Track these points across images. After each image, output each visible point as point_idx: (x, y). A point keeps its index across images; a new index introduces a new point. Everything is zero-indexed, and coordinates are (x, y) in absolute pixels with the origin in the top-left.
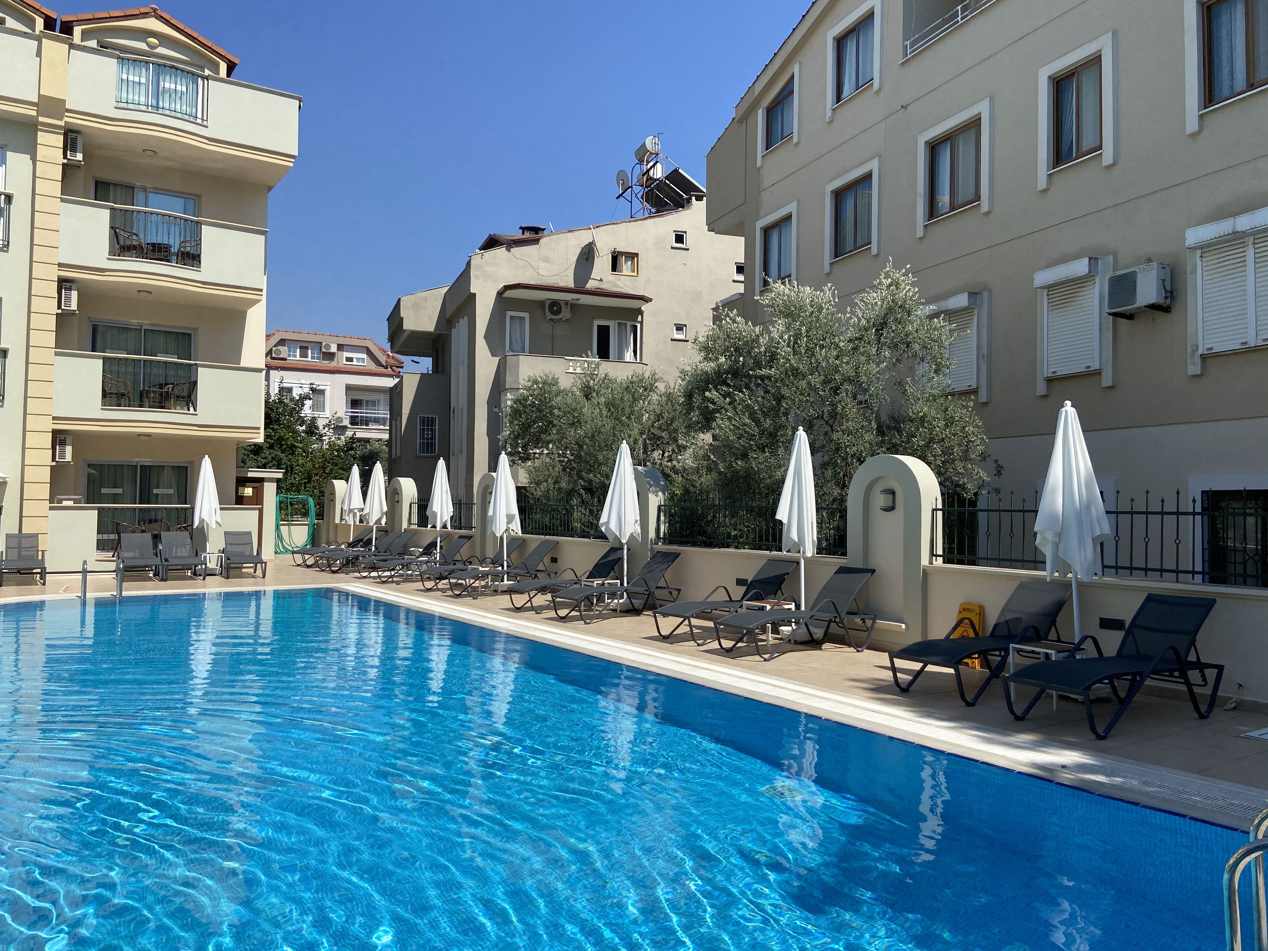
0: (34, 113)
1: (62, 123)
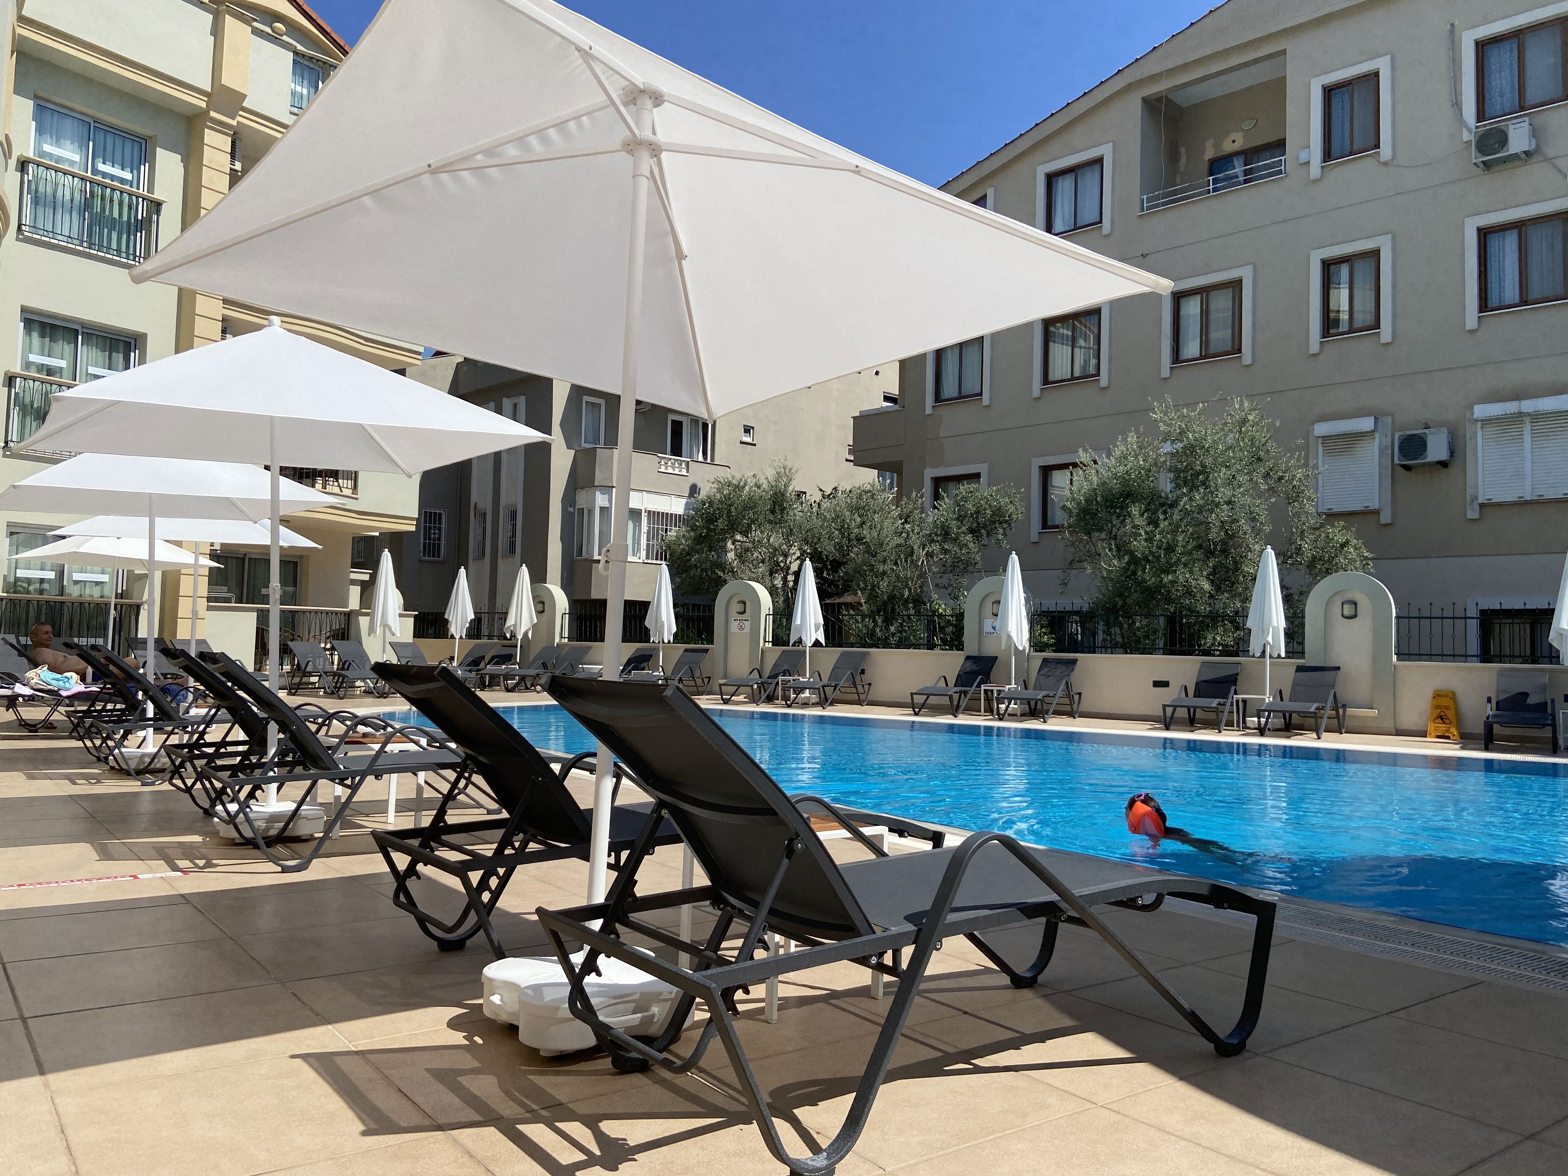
0: (204, 105)
1: (234, 123)
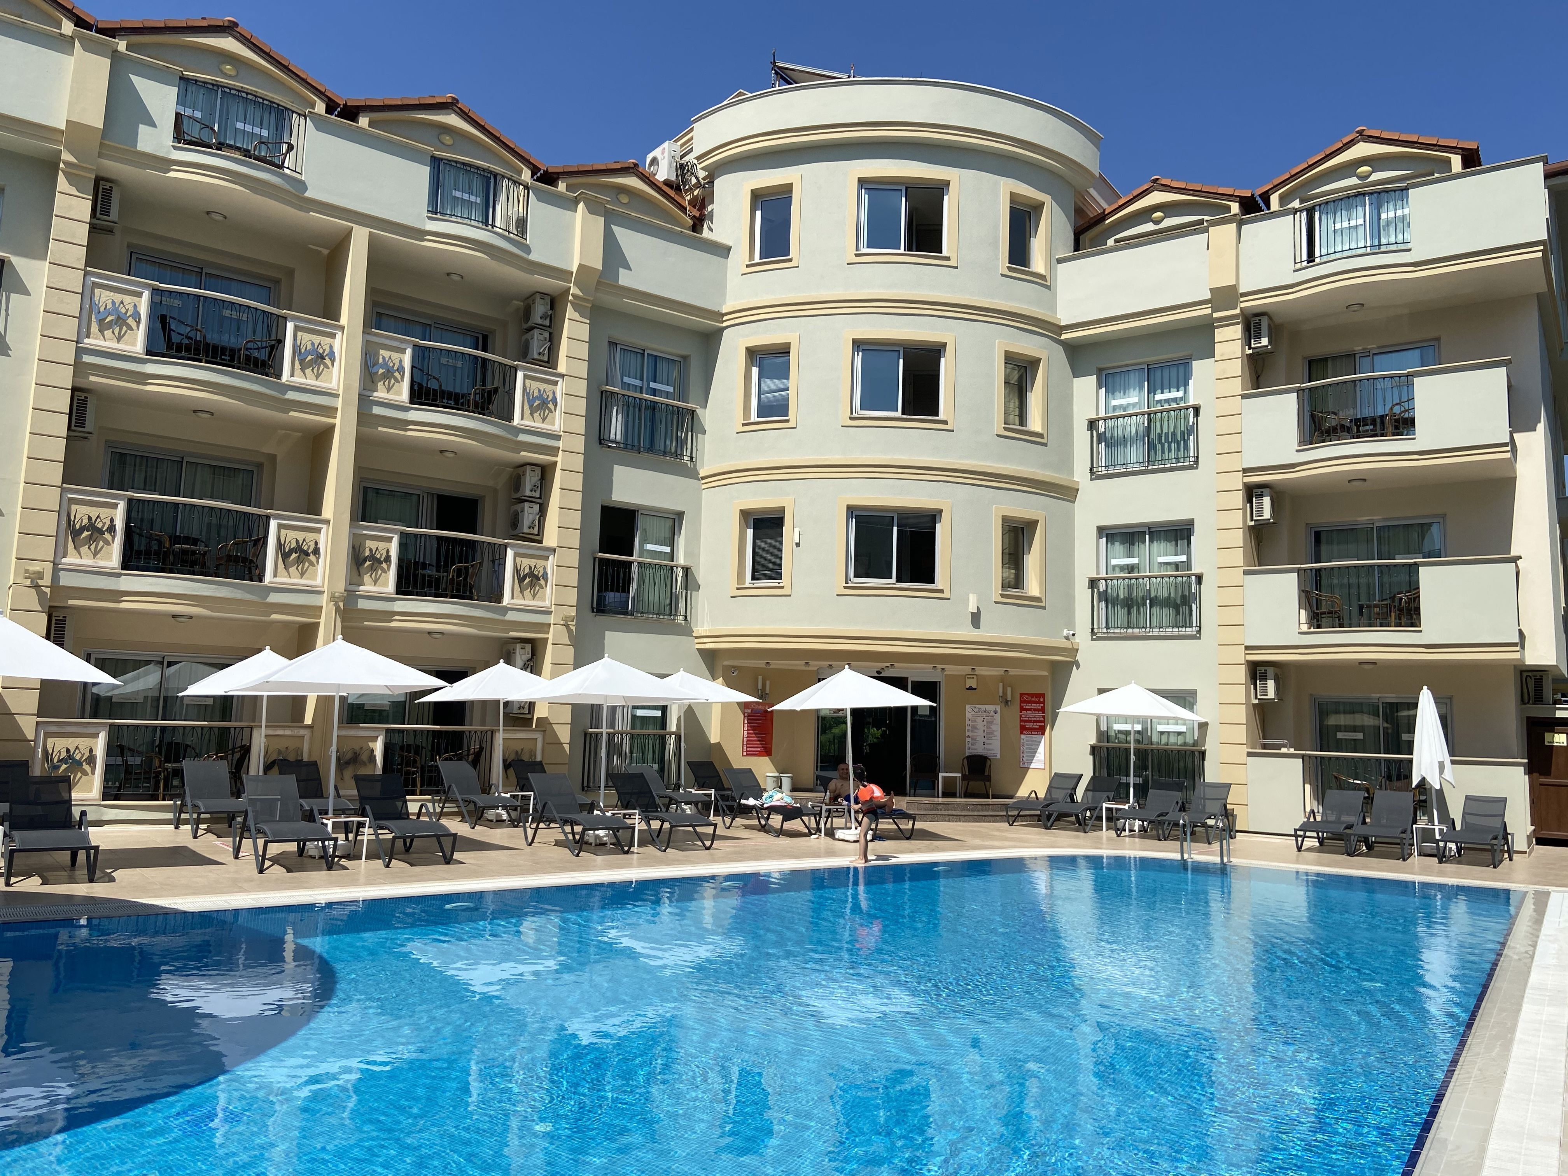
0: (1209, 311)
1: (1237, 311)
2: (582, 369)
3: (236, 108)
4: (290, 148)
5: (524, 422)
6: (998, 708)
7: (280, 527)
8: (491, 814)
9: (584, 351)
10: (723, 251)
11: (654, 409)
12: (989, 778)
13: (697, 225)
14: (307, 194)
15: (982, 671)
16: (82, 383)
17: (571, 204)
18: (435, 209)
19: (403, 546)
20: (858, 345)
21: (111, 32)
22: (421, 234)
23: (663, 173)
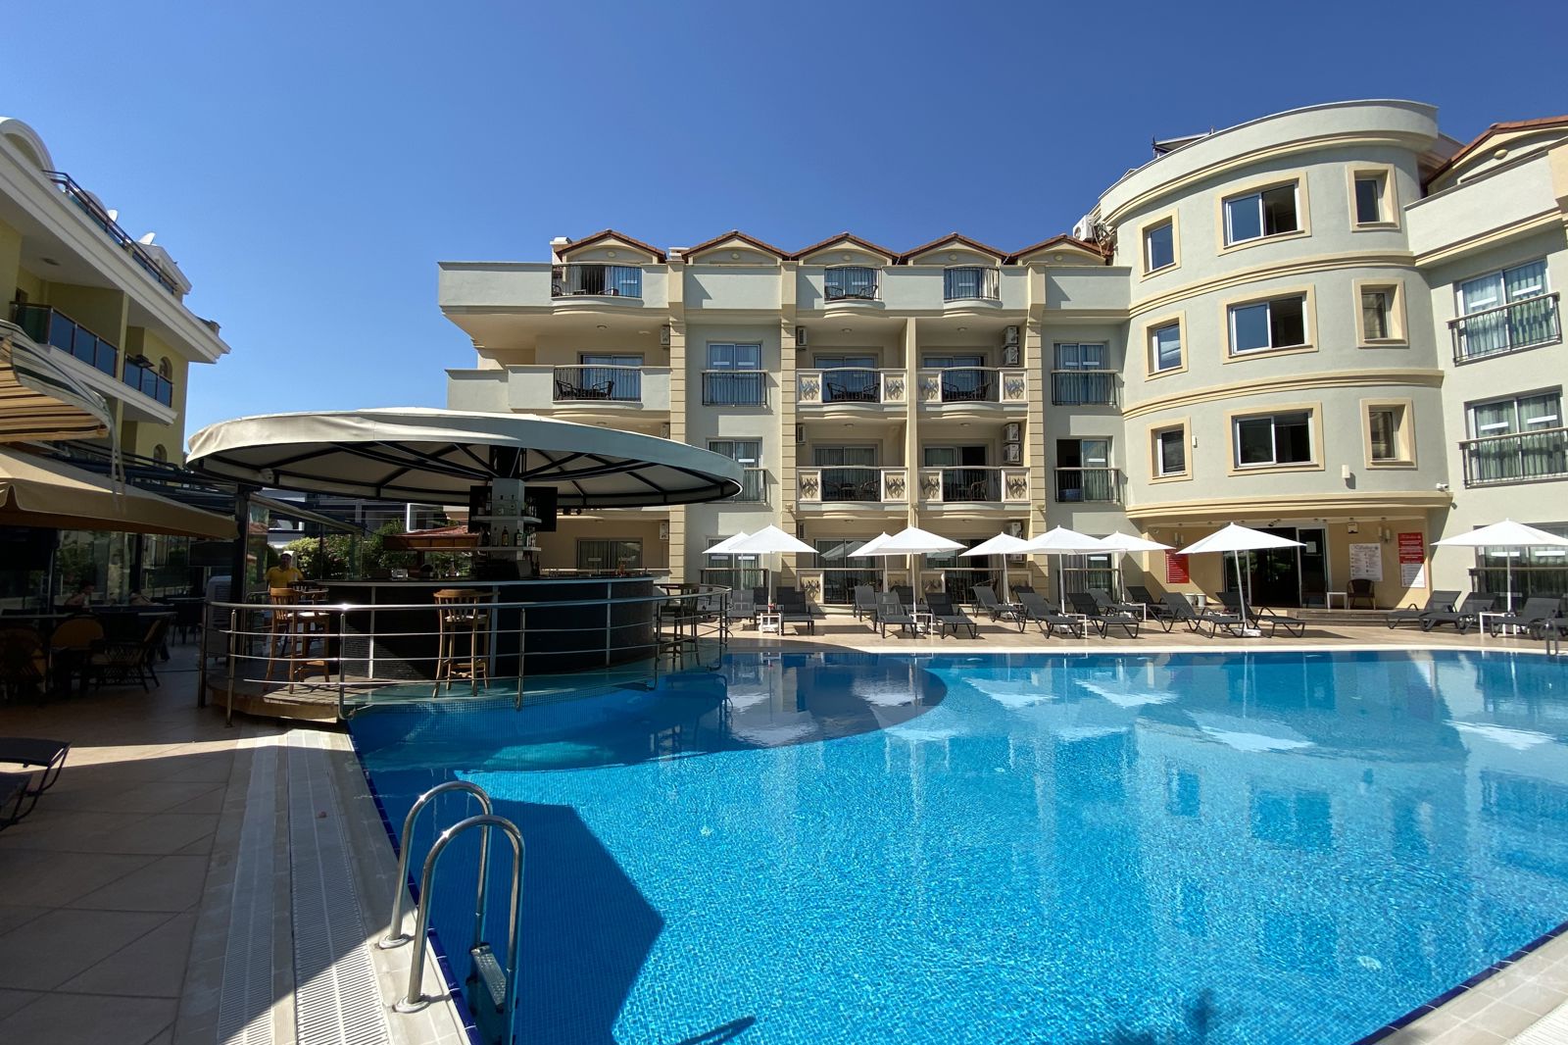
2: (1039, 363)
3: (851, 275)
4: (876, 287)
5: (1007, 400)
6: (1379, 545)
7: (886, 474)
8: (1004, 615)
9: (1038, 353)
10: (1126, 271)
11: (1087, 377)
12: (1373, 595)
13: (1109, 260)
14: (886, 308)
15: (1359, 519)
16: (800, 421)
17: (1023, 272)
18: (948, 297)
19: (944, 476)
20: (1230, 308)
21: (796, 258)
22: (942, 312)
23: (1083, 236)
